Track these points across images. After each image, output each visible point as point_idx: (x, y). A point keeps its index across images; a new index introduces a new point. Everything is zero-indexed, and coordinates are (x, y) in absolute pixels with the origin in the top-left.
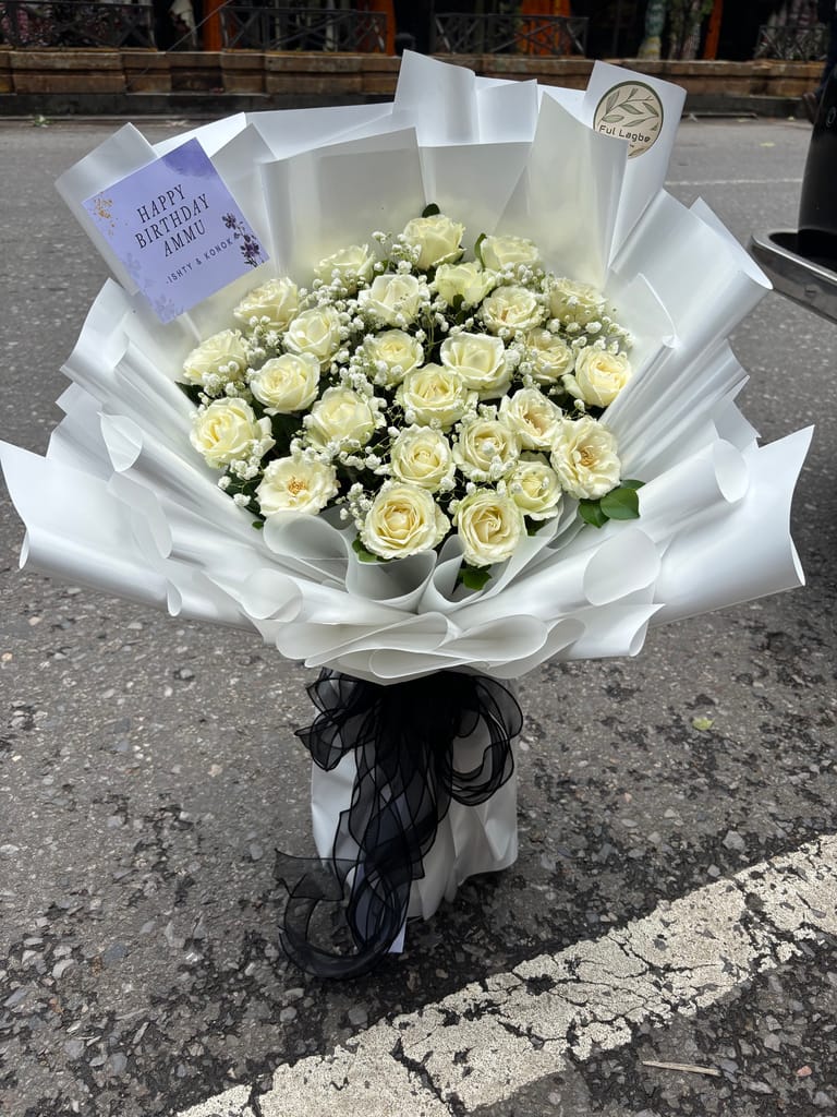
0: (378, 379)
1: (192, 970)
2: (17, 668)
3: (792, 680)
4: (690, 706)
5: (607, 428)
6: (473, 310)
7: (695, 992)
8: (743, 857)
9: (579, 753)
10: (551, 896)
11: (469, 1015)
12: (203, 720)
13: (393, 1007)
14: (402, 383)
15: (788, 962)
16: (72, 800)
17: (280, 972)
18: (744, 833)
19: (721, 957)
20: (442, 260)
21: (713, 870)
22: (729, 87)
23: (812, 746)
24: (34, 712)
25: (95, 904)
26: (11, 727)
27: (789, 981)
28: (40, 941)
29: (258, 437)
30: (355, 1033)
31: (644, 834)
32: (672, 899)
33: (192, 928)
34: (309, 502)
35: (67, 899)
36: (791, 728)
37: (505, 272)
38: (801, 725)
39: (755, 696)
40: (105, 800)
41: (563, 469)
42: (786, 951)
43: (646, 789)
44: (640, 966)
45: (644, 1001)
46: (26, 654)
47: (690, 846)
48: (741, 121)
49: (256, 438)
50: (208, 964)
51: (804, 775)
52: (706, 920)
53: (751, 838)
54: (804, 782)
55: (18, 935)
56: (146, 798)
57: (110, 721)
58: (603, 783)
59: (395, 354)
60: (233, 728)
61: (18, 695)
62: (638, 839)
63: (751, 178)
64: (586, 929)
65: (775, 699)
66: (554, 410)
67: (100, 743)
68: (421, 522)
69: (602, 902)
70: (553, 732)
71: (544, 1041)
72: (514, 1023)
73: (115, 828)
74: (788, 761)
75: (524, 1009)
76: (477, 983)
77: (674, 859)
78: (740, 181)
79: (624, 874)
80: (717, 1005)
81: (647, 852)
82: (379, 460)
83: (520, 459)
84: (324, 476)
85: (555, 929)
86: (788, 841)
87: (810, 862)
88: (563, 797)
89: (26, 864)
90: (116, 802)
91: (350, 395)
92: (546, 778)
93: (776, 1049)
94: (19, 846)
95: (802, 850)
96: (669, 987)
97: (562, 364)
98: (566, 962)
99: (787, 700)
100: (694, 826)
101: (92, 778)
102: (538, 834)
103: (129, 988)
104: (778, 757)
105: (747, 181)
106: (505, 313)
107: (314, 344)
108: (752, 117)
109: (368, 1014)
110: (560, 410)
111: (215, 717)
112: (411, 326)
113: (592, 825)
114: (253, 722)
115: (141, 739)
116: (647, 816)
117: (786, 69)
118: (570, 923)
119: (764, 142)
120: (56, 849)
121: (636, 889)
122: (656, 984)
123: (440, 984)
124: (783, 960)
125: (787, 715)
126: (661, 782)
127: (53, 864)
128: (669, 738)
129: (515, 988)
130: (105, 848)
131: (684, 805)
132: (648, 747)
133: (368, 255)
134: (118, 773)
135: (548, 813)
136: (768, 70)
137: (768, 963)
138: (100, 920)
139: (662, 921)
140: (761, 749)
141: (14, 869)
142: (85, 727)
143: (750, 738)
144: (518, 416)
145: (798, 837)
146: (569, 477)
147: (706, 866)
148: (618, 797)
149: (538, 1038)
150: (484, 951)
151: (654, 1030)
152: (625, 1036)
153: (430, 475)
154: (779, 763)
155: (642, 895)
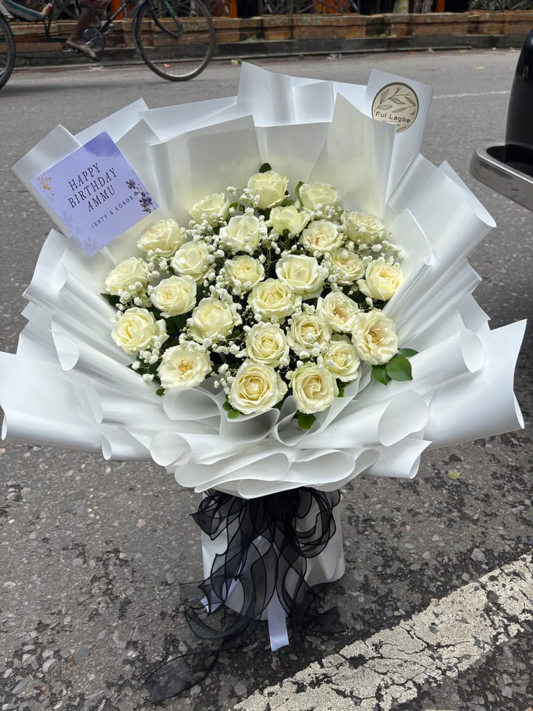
0: (235, 291)
1: (132, 663)
2: (9, 458)
3: (510, 441)
4: (446, 463)
5: (388, 316)
6: (296, 239)
7: (456, 661)
8: (484, 566)
9: (376, 499)
10: (362, 599)
11: (313, 685)
12: (131, 489)
13: (263, 682)
14: (251, 291)
15: (515, 637)
16: (49, 549)
17: (189, 661)
18: (484, 550)
19: (472, 635)
20: (274, 204)
21: (465, 576)
22: (454, 30)
23: (526, 487)
24: (22, 488)
25: (67, 620)
26: (7, 500)
27: (516, 649)
28: (33, 647)
29: (157, 333)
30: (239, 701)
31: (420, 553)
32: (440, 597)
33: (130, 634)
34: (193, 377)
35: (49, 618)
36: (511, 475)
37: (316, 211)
38: (518, 472)
39: (487, 454)
40: (71, 547)
41: (360, 347)
42: (514, 629)
43: (420, 522)
44: (421, 645)
45: (424, 669)
46: (14, 448)
47: (450, 560)
48: (462, 51)
49: (156, 334)
50: (142, 658)
51: (521, 507)
52: (462, 611)
53: (489, 553)
54: (521, 512)
55: (18, 644)
56: (97, 545)
57: (72, 492)
58: (392, 520)
59: (245, 272)
60: (151, 493)
61: (10, 477)
62: (416, 557)
63: (471, 92)
64: (385, 621)
65: (500, 456)
66: (353, 305)
67: (65, 508)
68: (268, 388)
69: (395, 602)
70: (359, 485)
71: (361, 700)
72: (341, 688)
73: (77, 566)
74: (510, 498)
75: (348, 679)
76: (317, 663)
77: (440, 570)
78: (464, 95)
79: (407, 582)
80: (471, 669)
81: (422, 566)
82: (238, 348)
83: (331, 340)
84: (202, 360)
85: (365, 622)
86: (513, 554)
87: (527, 567)
88: (366, 530)
89: (21, 595)
90: (77, 549)
91: (217, 303)
92: (355, 518)
93: (510, 697)
94: (16, 583)
95: (522, 559)
96: (440, 658)
97: (356, 273)
98: (373, 645)
99: (508, 455)
100: (451, 546)
101: (61, 532)
102: (352, 557)
103: (92, 677)
104: (504, 496)
105: (468, 94)
106: (318, 239)
107: (192, 269)
108: (469, 49)
109: (247, 688)
110: (357, 304)
111: (139, 486)
112: (255, 252)
113: (386, 548)
114: (164, 488)
115: (92, 503)
116: (421, 540)
117: (490, 16)
118: (374, 618)
119: (478, 66)
120: (40, 583)
121: (416, 592)
122: (432, 657)
123: (293, 664)
124: (512, 635)
125: (508, 466)
126: (429, 516)
127: (38, 594)
128: (433, 486)
129: (341, 664)
130: (71, 581)
131: (445, 532)
132: (420, 494)
133: (225, 200)
134: (78, 528)
135: (357, 542)
136: (478, 17)
137: (503, 638)
138: (71, 632)
139: (434, 613)
140: (493, 491)
141: (14, 599)
142: (55, 498)
143: (485, 483)
144: (329, 312)
145: (519, 550)
146: (365, 352)
147: (460, 573)
148: (402, 528)
149: (357, 698)
150: (321, 640)
151: (432, 688)
152: (413, 694)
153: (273, 356)
154: (505, 499)
155: (420, 596)
